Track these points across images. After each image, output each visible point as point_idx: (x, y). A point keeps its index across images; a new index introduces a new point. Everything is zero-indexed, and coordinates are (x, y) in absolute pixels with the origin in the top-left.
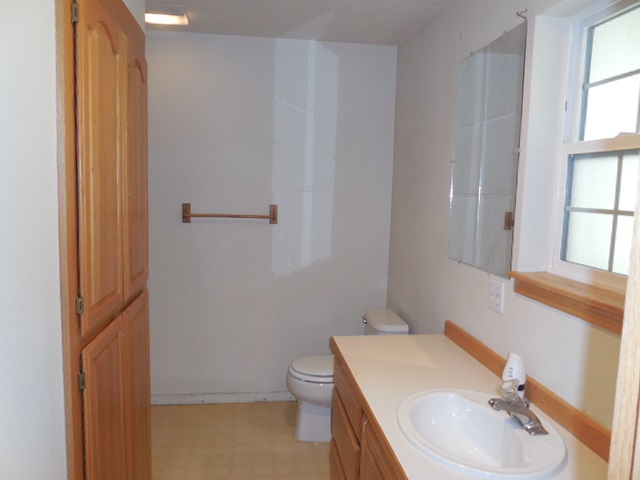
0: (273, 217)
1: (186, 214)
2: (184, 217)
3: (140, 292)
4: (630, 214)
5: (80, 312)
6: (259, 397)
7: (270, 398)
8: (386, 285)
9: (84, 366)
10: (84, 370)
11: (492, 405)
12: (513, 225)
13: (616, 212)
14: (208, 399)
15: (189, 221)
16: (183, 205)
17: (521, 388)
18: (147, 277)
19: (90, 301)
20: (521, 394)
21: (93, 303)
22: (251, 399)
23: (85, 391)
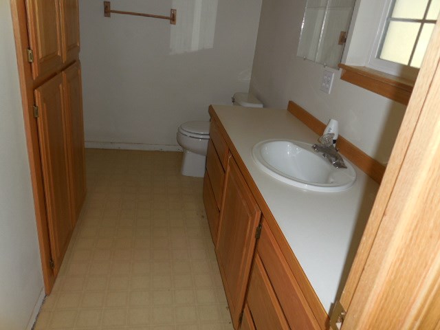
0: (173, 19)
1: (107, 11)
2: (105, 12)
3: (74, 61)
4: (434, 22)
5: (31, 61)
6: (157, 148)
7: (165, 149)
8: (250, 79)
9: (37, 101)
10: (37, 105)
11: (315, 148)
12: (345, 42)
13: (423, 21)
14: (123, 147)
15: (109, 16)
16: (105, 2)
17: (334, 141)
18: (79, 51)
19: (38, 54)
20: (334, 145)
21: (40, 57)
22: (153, 148)
23: (38, 118)
